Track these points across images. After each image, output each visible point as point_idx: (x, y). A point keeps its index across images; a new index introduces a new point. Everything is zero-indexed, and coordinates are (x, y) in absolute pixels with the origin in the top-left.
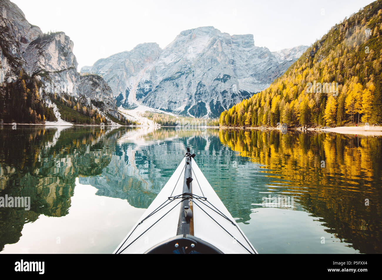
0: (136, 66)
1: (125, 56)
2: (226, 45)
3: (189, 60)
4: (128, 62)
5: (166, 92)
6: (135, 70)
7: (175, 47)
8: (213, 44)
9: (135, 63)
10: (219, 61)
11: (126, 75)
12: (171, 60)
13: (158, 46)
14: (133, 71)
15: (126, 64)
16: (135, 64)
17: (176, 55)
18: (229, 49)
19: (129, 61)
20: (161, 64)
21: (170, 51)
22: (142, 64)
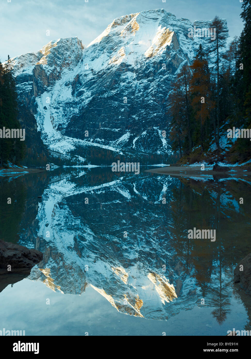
0: (50, 76)
1: (31, 60)
2: (185, 37)
3: (130, 65)
4: (38, 72)
5: (99, 116)
6: (48, 82)
7: (106, 43)
8: (165, 40)
9: (48, 71)
10: (176, 66)
11: (37, 90)
12: (103, 65)
13: (81, 42)
14: (47, 84)
15: (37, 75)
16: (49, 73)
17: (109, 58)
18: (189, 45)
19: (40, 69)
20: (88, 70)
21: (99, 50)
22: (59, 72)
